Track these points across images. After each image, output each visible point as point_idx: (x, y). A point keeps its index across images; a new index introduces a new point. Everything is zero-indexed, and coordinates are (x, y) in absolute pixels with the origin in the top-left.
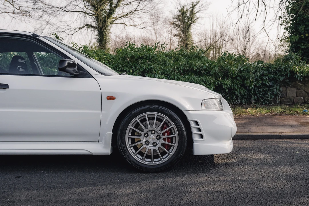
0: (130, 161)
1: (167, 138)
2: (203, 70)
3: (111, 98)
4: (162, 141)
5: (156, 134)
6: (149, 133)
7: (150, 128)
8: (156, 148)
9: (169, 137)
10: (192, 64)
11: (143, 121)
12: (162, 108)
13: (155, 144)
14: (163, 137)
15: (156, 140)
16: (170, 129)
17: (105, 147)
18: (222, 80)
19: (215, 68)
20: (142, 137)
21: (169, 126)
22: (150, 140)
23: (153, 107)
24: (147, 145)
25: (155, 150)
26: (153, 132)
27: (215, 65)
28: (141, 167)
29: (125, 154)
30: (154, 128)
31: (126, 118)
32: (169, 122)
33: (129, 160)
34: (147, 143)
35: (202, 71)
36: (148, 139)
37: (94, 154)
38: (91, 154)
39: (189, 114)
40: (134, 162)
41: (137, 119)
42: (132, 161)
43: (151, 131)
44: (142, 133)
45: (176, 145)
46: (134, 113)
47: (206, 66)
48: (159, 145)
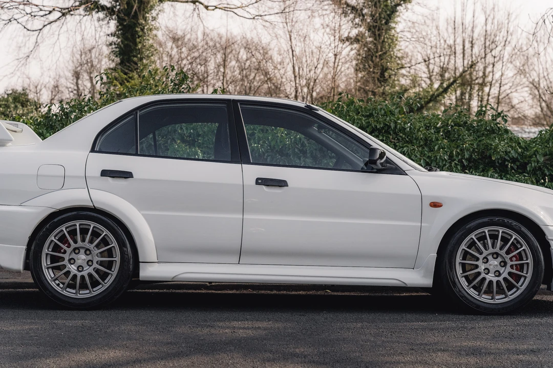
0: (462, 297)
1: (516, 265)
2: (508, 161)
3: (435, 205)
4: (508, 269)
5: (500, 259)
6: (490, 257)
7: (491, 250)
8: (501, 279)
9: (519, 264)
10: (488, 147)
11: (482, 238)
12: (510, 222)
13: (498, 274)
14: (510, 263)
15: (499, 268)
16: (520, 252)
17: (425, 276)
18: (550, 184)
19: (538, 156)
20: (480, 263)
21: (518, 249)
22: (491, 268)
23: (497, 219)
24: (487, 274)
25: (498, 282)
26: (496, 255)
27: (536, 151)
28: (478, 306)
29: (455, 287)
30: (497, 250)
31: (457, 235)
32: (518, 242)
33: (460, 296)
34: (487, 271)
35: (507, 163)
36: (487, 266)
37: (409, 286)
38: (404, 285)
39: (549, 230)
40: (467, 299)
41: (472, 236)
42: (465, 297)
43: (493, 254)
44: (481, 257)
45: (529, 276)
46: (470, 227)
47: (516, 151)
48: (505, 275)
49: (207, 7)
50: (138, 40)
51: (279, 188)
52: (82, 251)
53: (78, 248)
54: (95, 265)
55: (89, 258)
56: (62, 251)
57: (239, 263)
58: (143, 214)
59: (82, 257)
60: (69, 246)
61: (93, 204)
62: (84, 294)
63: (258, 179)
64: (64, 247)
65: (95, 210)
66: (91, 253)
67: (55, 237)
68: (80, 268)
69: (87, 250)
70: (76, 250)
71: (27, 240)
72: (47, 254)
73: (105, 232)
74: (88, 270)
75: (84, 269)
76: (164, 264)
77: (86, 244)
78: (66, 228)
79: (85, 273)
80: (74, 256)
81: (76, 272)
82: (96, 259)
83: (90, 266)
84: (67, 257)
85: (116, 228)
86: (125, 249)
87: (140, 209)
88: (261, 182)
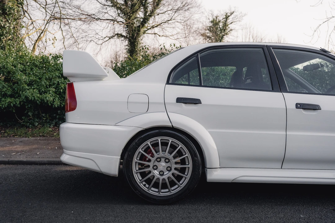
49: (160, 36)
50: (136, 47)
51: (313, 111)
52: (163, 160)
53: (160, 158)
54: (173, 171)
55: (169, 165)
56: (147, 159)
57: (281, 168)
58: (210, 132)
59: (163, 165)
60: (153, 156)
61: (172, 124)
62: (165, 193)
63: (297, 104)
64: (149, 157)
65: (173, 128)
66: (169, 161)
67: (142, 149)
68: (162, 173)
69: (166, 159)
70: (159, 160)
71: (121, 151)
72: (136, 162)
73: (181, 146)
74: (167, 174)
75: (165, 174)
76: (224, 169)
77: (167, 154)
78: (150, 142)
79: (165, 177)
80: (156, 163)
81: (159, 176)
82: (174, 166)
83: (169, 171)
84: (151, 164)
85: (189, 142)
86: (196, 159)
87: (207, 127)
88: (300, 106)
